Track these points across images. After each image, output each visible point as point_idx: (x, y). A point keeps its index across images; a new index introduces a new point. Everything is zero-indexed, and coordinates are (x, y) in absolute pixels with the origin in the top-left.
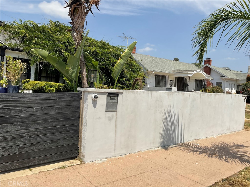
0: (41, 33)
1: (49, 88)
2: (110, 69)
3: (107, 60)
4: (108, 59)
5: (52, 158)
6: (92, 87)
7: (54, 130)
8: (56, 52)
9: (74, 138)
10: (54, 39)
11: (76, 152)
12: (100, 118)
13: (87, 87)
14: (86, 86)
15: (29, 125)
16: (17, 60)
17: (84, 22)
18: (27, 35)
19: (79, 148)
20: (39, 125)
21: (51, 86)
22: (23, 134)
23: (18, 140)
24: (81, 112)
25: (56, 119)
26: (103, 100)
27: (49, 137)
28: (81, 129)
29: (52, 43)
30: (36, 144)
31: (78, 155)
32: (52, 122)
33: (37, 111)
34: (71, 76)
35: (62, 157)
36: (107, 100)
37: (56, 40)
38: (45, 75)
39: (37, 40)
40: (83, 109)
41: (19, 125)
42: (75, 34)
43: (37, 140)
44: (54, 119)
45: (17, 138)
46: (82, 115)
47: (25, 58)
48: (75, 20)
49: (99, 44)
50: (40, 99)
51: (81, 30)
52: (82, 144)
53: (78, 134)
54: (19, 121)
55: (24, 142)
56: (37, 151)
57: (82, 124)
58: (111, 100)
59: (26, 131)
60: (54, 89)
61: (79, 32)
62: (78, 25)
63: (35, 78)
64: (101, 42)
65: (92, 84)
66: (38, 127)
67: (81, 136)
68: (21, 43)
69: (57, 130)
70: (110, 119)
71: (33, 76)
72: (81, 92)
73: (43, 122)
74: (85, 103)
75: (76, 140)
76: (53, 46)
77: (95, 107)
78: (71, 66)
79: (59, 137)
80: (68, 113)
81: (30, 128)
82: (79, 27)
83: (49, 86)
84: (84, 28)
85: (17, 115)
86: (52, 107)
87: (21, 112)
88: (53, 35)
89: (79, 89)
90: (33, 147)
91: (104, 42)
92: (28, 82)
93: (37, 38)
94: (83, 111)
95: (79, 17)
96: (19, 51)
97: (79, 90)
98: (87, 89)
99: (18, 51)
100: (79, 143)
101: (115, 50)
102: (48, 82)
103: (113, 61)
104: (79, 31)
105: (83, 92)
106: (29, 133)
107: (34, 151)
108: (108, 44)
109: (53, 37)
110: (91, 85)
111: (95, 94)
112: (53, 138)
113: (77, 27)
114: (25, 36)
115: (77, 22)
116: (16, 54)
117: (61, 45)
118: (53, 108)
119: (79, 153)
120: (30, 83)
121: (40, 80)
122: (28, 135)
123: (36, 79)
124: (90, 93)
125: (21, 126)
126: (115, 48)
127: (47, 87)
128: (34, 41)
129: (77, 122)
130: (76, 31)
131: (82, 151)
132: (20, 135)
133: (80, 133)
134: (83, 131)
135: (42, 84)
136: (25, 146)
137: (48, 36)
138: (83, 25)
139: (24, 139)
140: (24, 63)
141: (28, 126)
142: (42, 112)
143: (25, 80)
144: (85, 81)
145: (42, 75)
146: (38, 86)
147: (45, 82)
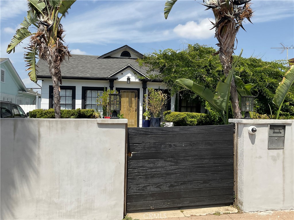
0: (179, 60)
1: (190, 119)
2: (265, 92)
3: (260, 80)
4: (262, 79)
5: (204, 201)
6: (248, 118)
7: (205, 169)
8: (196, 78)
9: (228, 180)
10: (194, 64)
11: (232, 197)
12: (260, 157)
13: (242, 118)
14: (239, 117)
15: (179, 161)
16: (158, 91)
17: (233, 40)
18: (167, 64)
19: (235, 192)
20: (188, 162)
21: (193, 117)
22: (174, 171)
23: (169, 177)
24: (235, 148)
25: (206, 156)
26: (263, 134)
27: (200, 176)
28: (237, 170)
29: (191, 69)
30: (187, 183)
31: (234, 201)
32: (202, 158)
33: (186, 146)
34: (220, 106)
35: (215, 201)
36: (269, 134)
37: (196, 65)
38: (185, 105)
39: (176, 68)
40: (237, 145)
41: (169, 161)
42: (224, 57)
43: (188, 178)
44: (204, 155)
45: (168, 174)
46: (237, 152)
47: (165, 88)
48: (223, 40)
49: (247, 62)
50: (188, 133)
51: (231, 50)
52: (238, 188)
53: (233, 176)
54: (169, 156)
55: (174, 179)
56: (187, 191)
57: (237, 164)
58: (274, 134)
59: (176, 167)
60: (196, 120)
61: (229, 54)
62: (227, 46)
63: (175, 108)
64: (250, 59)
65: (248, 114)
66: (187, 163)
67: (237, 178)
68: (161, 73)
69: (208, 169)
70: (274, 159)
71: (173, 107)
72: (234, 124)
73: (192, 158)
74: (240, 137)
75: (230, 183)
76: (192, 73)
77: (253, 142)
78: (220, 94)
79: (210, 177)
80: (220, 149)
81: (179, 164)
82: (228, 47)
83: (191, 117)
84: (235, 47)
85: (166, 150)
86: (201, 142)
87: (171, 147)
88: (193, 61)
89: (230, 120)
90: (184, 186)
91: (254, 59)
92: (169, 113)
93: (176, 66)
94: (237, 147)
95: (227, 37)
96: (160, 82)
97: (231, 122)
98: (242, 121)
99: (158, 82)
100: (235, 186)
101: (270, 67)
102: (189, 113)
103: (268, 81)
104: (229, 52)
105: (236, 125)
106: (179, 170)
107: (185, 191)
108: (260, 60)
109: (192, 62)
110: (246, 115)
111: (253, 127)
112: (204, 177)
113: (225, 48)
114: (164, 66)
115: (225, 43)
116: (156, 86)
117: (202, 70)
118: (202, 144)
119: (235, 199)
120: (171, 114)
121: (180, 111)
122: (178, 172)
123: (176, 111)
124: (245, 125)
125: (171, 161)
126: (270, 64)
127: (188, 118)
128: (174, 70)
129: (231, 160)
130: (225, 53)
131: (239, 197)
132: (170, 171)
133: (235, 174)
134: (239, 173)
135: (183, 114)
136: (176, 184)
137: (188, 62)
138: (233, 45)
139: (175, 175)
140: (165, 94)
141: (177, 162)
142: (191, 147)
143: (166, 112)
144: (238, 110)
145: (182, 106)
146: (179, 118)
147: (186, 113)
